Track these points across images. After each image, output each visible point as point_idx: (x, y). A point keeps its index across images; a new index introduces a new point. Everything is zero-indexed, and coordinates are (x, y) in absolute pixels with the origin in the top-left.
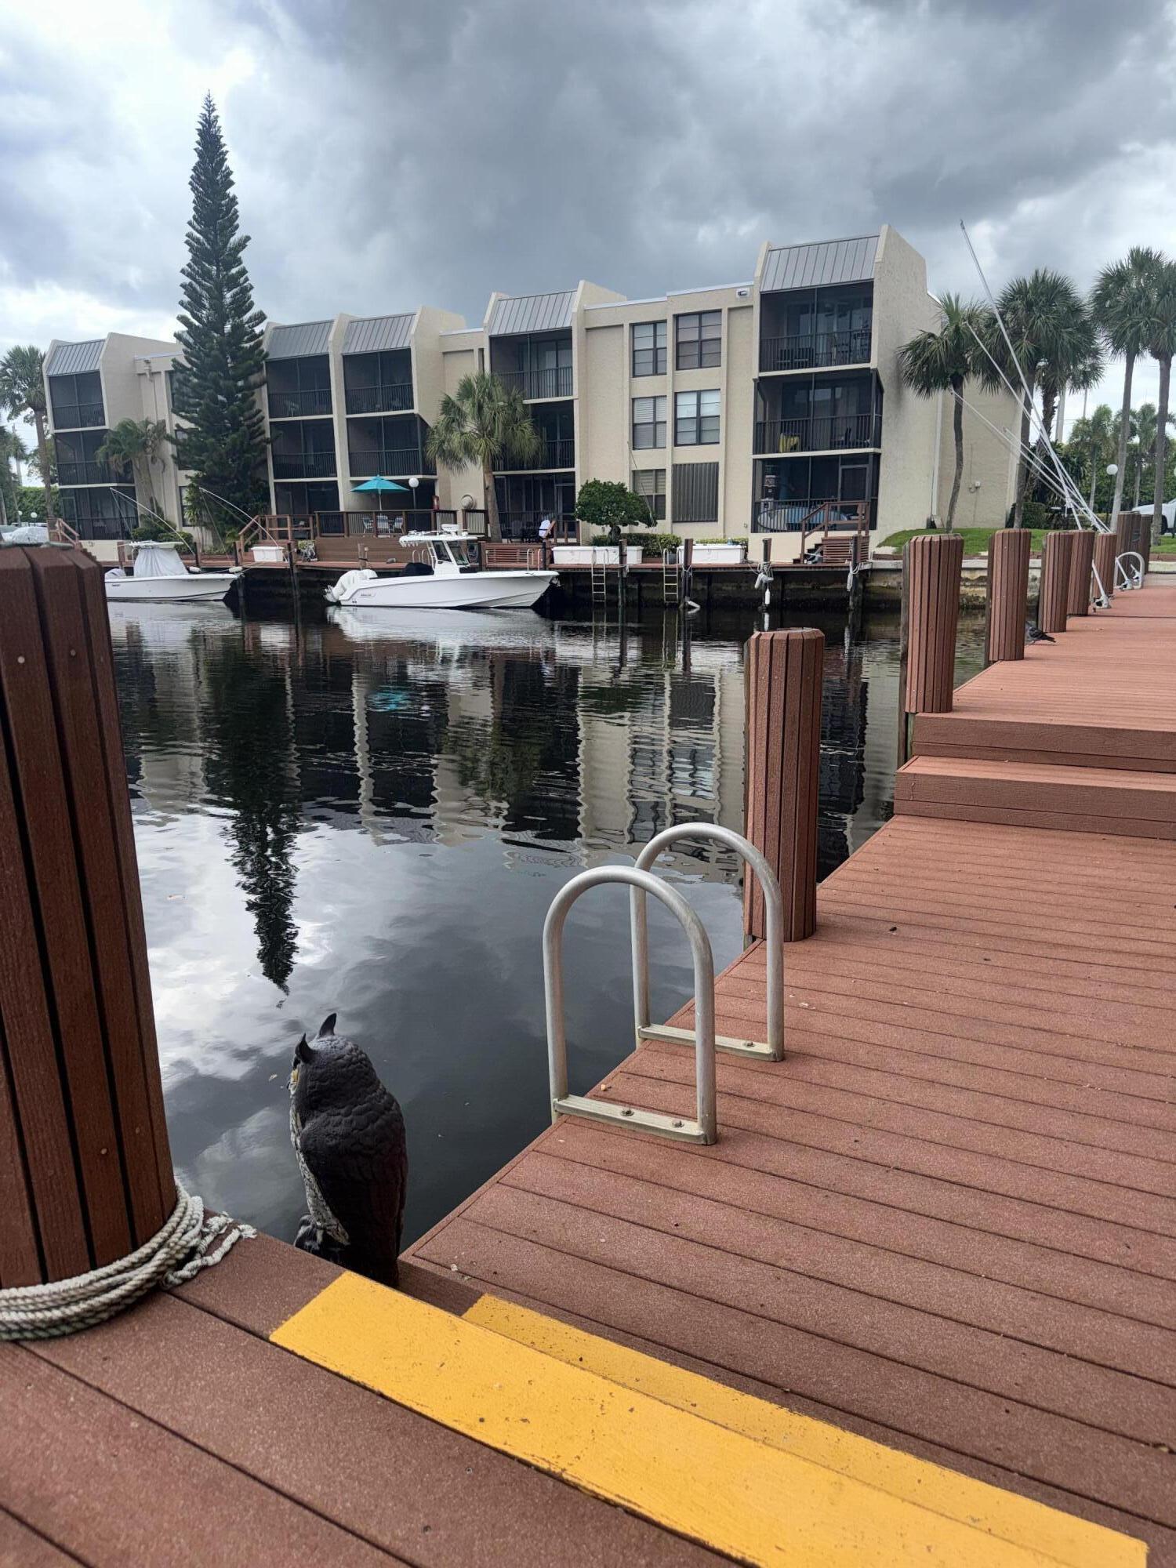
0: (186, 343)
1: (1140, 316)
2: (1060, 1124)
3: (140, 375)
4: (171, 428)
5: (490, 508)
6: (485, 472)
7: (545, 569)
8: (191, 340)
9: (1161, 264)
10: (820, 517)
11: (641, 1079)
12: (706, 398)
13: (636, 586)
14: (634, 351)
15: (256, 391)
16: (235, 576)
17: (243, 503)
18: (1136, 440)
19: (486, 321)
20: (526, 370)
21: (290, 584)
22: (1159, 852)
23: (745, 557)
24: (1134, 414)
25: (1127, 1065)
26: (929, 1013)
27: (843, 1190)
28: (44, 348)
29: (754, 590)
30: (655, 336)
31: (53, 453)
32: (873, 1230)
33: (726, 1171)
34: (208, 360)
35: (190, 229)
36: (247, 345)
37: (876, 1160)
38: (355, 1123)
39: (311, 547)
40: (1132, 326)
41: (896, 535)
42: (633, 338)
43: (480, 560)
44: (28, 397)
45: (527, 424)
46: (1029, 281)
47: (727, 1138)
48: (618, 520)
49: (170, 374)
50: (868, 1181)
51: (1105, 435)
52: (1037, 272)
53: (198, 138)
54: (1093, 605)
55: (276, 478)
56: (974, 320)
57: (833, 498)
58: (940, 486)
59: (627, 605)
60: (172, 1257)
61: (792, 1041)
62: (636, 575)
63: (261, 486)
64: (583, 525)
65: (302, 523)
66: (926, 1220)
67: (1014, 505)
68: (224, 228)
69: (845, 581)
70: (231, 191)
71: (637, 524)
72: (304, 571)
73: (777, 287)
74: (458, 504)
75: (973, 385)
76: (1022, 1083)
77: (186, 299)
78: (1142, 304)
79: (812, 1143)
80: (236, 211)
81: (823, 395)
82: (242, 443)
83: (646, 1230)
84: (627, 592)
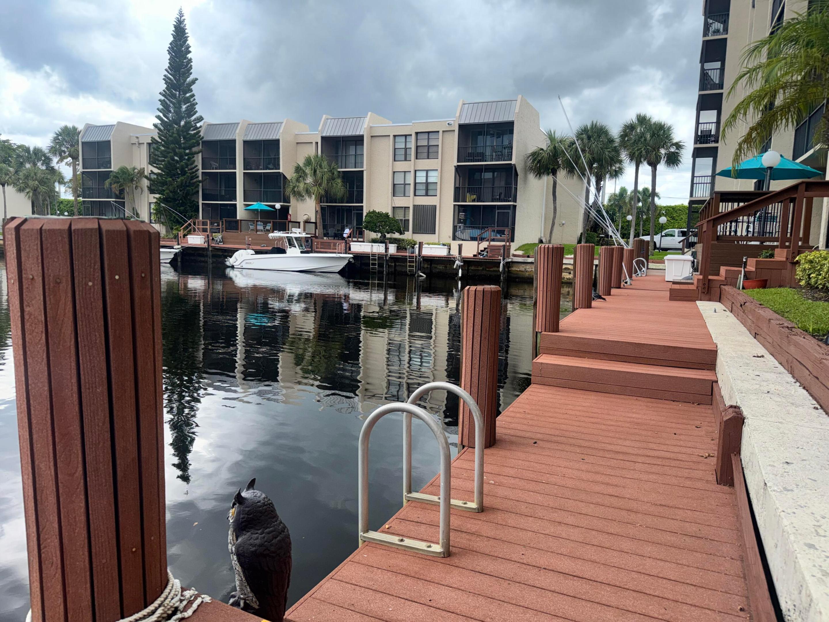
0: (160, 129)
1: (642, 145)
2: (626, 545)
3: (133, 144)
4: (147, 172)
5: (318, 222)
6: (316, 203)
7: (346, 253)
8: (162, 128)
9: (651, 122)
10: (486, 235)
11: (407, 522)
12: (430, 174)
13: (393, 264)
14: (395, 149)
15: (195, 156)
16: (177, 251)
17: (184, 213)
18: (640, 204)
19: (320, 128)
20: (340, 154)
21: (207, 256)
22: (665, 406)
23: (449, 252)
24: (639, 192)
25: (657, 514)
26: (556, 487)
27: (518, 580)
28: (80, 127)
29: (454, 269)
30: (406, 142)
31: (81, 181)
32: (534, 601)
33: (456, 571)
34: (170, 139)
35: (166, 73)
36: (193, 132)
37: (534, 564)
38: (266, 539)
39: (220, 237)
40: (638, 150)
41: (524, 245)
42: (395, 142)
43: (311, 247)
44: (70, 152)
45: (339, 181)
46: (589, 127)
47: (455, 554)
48: (385, 230)
49: (149, 144)
50: (531, 576)
51: (625, 202)
52: (592, 122)
53: (174, 29)
54: (623, 284)
55: (203, 200)
56: (563, 143)
57: (493, 226)
58: (545, 222)
59: (388, 274)
60: (165, 612)
61: (487, 501)
62: (393, 258)
63: (195, 204)
64: (366, 232)
65: (216, 224)
66: (561, 596)
67: (582, 233)
68: (184, 73)
69: (499, 267)
70: (189, 56)
71: (394, 233)
72: (215, 249)
73: (467, 122)
74: (301, 219)
75: (562, 174)
76: (606, 523)
77: (161, 107)
78: (643, 140)
79: (500, 556)
80: (191, 66)
81: (488, 175)
82: (186, 182)
83: (414, 603)
84: (388, 267)
